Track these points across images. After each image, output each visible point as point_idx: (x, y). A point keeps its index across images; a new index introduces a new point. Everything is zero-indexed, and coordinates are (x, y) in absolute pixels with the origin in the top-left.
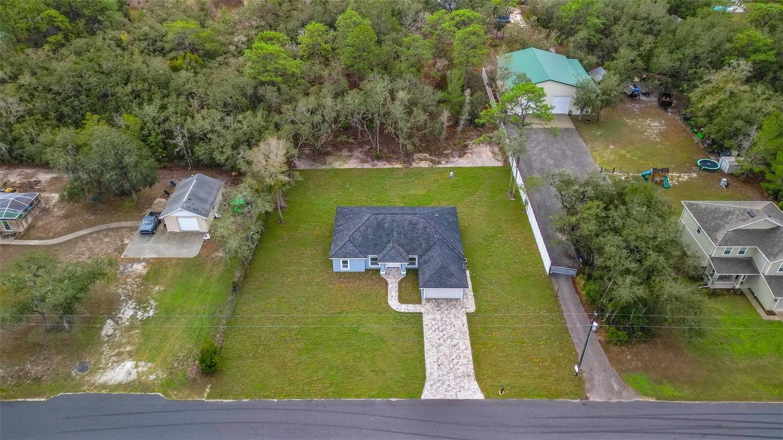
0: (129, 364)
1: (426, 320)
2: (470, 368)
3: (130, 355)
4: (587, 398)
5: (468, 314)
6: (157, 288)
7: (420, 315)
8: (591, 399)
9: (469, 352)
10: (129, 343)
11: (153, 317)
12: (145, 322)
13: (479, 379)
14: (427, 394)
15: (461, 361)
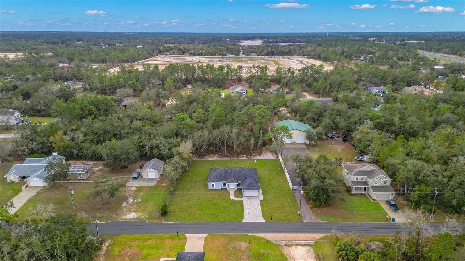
0: (134, 214)
1: (245, 202)
2: (261, 214)
3: (134, 211)
4: (303, 221)
5: (260, 200)
6: (141, 194)
7: (242, 200)
8: (304, 222)
9: (260, 210)
10: (133, 208)
11: (141, 201)
12: (138, 203)
13: (263, 217)
14: (244, 220)
15: (257, 213)
